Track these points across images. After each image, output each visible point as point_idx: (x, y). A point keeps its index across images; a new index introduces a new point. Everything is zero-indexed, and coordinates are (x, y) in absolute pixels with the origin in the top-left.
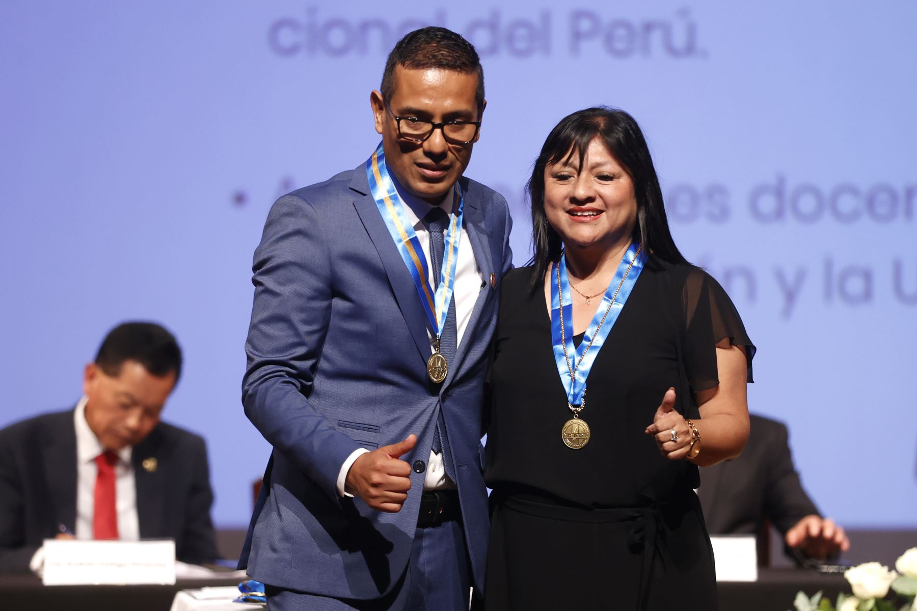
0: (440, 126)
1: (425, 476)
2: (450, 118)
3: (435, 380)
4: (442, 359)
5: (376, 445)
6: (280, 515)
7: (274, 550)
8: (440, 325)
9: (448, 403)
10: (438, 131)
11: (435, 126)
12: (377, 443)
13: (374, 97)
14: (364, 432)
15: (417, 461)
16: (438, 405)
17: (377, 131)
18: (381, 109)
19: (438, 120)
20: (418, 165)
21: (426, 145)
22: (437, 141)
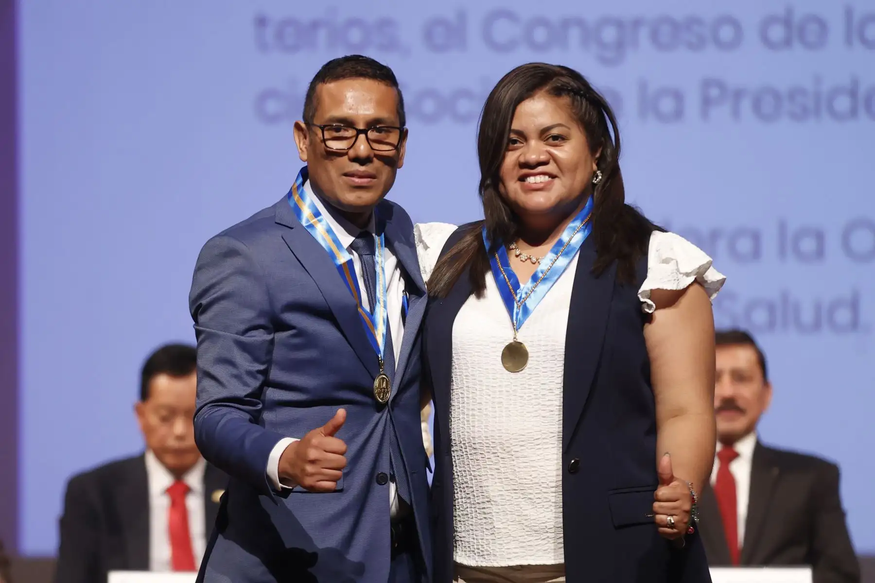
0: (365, 132)
2: (374, 124)
3: (380, 401)
4: (386, 380)
8: (382, 347)
10: (362, 137)
11: (359, 132)
13: (297, 126)
16: (388, 415)
17: (301, 159)
18: (305, 138)
19: (361, 127)
20: (346, 175)
21: (351, 153)
22: (362, 148)
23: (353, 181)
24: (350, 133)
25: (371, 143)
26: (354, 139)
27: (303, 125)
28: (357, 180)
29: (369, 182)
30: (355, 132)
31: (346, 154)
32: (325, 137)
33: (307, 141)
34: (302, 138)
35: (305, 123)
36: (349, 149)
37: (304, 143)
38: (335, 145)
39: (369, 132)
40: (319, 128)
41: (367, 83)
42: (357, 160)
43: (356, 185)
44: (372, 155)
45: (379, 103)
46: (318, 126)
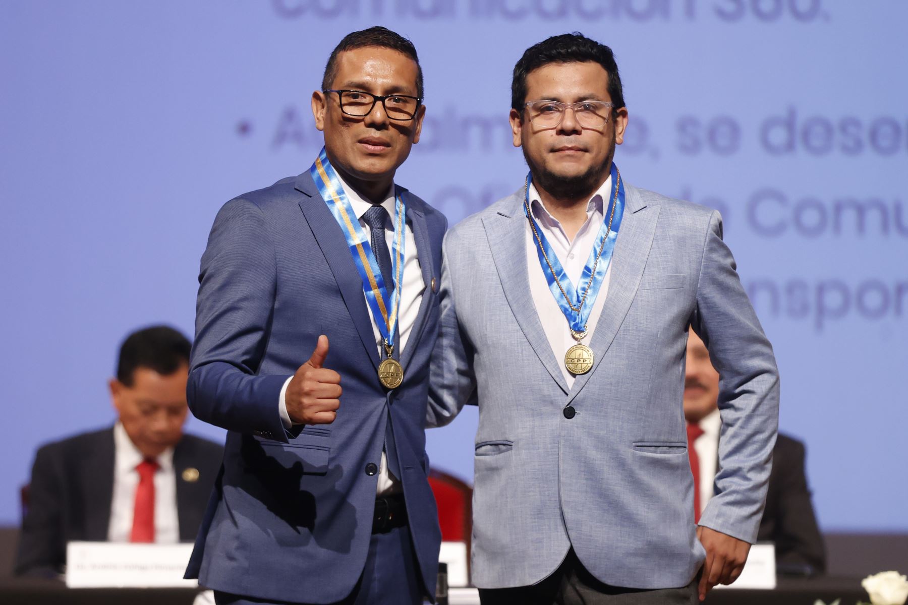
1: (377, 479)
3: (388, 385)
4: (396, 365)
5: (327, 449)
6: (235, 523)
7: (231, 558)
9: (395, 406)
12: (329, 447)
14: (315, 437)
15: (369, 464)
16: (386, 406)
17: (318, 129)
18: (323, 107)
19: (379, 94)
20: (361, 141)
21: (368, 119)
22: (378, 114)
23: (367, 148)
24: (368, 99)
25: (388, 111)
26: (371, 105)
27: (322, 95)
28: (371, 147)
29: (383, 150)
30: (372, 99)
31: (363, 120)
32: (342, 103)
33: (324, 111)
34: (320, 107)
35: (324, 93)
36: (366, 115)
37: (322, 113)
38: (351, 111)
39: (386, 101)
40: (336, 94)
41: (389, 52)
42: (373, 125)
43: (369, 152)
44: (388, 123)
45: (399, 73)
46: (336, 91)
